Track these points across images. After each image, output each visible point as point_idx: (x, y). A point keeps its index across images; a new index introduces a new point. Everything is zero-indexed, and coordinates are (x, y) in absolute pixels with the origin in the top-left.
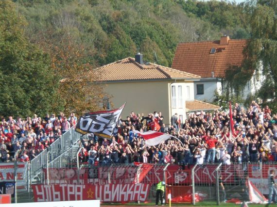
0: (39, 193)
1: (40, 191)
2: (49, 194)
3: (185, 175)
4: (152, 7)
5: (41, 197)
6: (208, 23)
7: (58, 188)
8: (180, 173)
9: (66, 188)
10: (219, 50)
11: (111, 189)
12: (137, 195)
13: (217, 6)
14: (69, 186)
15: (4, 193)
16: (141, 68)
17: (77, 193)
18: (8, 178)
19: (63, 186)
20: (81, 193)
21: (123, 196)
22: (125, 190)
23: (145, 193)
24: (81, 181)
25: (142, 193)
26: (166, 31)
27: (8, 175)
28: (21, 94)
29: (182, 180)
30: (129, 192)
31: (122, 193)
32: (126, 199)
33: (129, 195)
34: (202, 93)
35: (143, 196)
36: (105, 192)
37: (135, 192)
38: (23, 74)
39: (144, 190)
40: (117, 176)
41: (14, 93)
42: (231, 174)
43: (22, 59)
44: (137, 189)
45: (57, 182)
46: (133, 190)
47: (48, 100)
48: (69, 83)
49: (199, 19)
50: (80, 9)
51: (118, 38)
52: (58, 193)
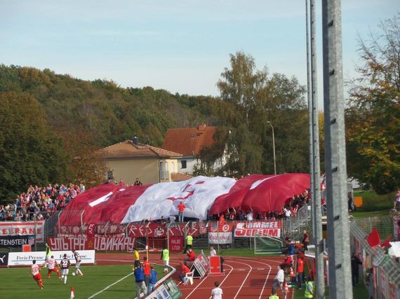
0: (52, 244)
1: (53, 242)
2: (60, 245)
3: (163, 231)
4: (154, 100)
5: (54, 247)
6: (198, 112)
7: (67, 240)
8: (159, 229)
9: (73, 240)
10: (198, 135)
11: (106, 242)
12: (126, 246)
13: (205, 100)
14: (75, 239)
15: (27, 243)
16: (137, 148)
17: (81, 245)
18: (30, 233)
19: (71, 239)
20: (84, 245)
21: (115, 246)
22: (117, 242)
23: (132, 244)
24: (84, 236)
25: (130, 244)
26: (165, 118)
27: (30, 230)
28: (41, 169)
29: (160, 235)
30: (120, 243)
31: (114, 244)
32: (117, 248)
33: (120, 246)
34: (185, 167)
35: (130, 246)
36: (102, 244)
37: (125, 244)
38: (43, 154)
39: (131, 242)
40: (112, 231)
41: (35, 168)
42: (196, 230)
43: (43, 142)
44: (126, 242)
45: (67, 236)
46: (123, 242)
47: (62, 173)
48: (79, 160)
49: (190, 110)
50: (99, 101)
51: (128, 124)
52: (67, 244)
